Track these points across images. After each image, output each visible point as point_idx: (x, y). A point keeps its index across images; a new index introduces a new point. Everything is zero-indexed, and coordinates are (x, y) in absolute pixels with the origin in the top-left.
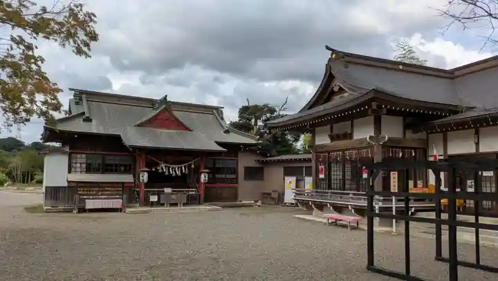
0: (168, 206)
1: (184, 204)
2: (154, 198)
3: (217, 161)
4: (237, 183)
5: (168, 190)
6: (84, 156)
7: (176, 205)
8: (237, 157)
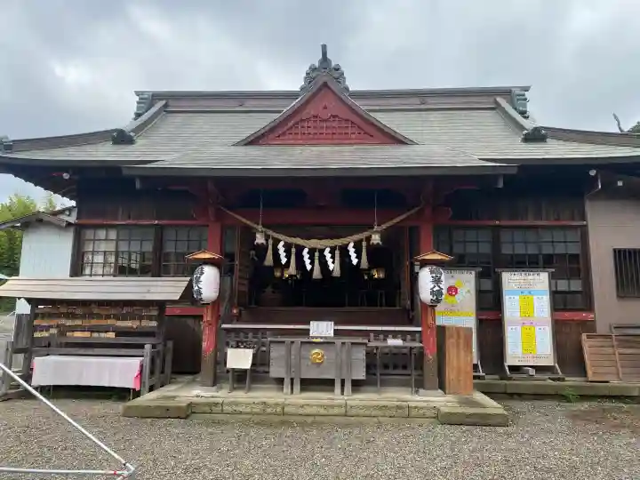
0: (297, 387)
1: (357, 385)
2: (240, 359)
3: (505, 236)
4: (589, 307)
5: (322, 329)
6: (113, 234)
7: (327, 384)
8: (583, 218)
